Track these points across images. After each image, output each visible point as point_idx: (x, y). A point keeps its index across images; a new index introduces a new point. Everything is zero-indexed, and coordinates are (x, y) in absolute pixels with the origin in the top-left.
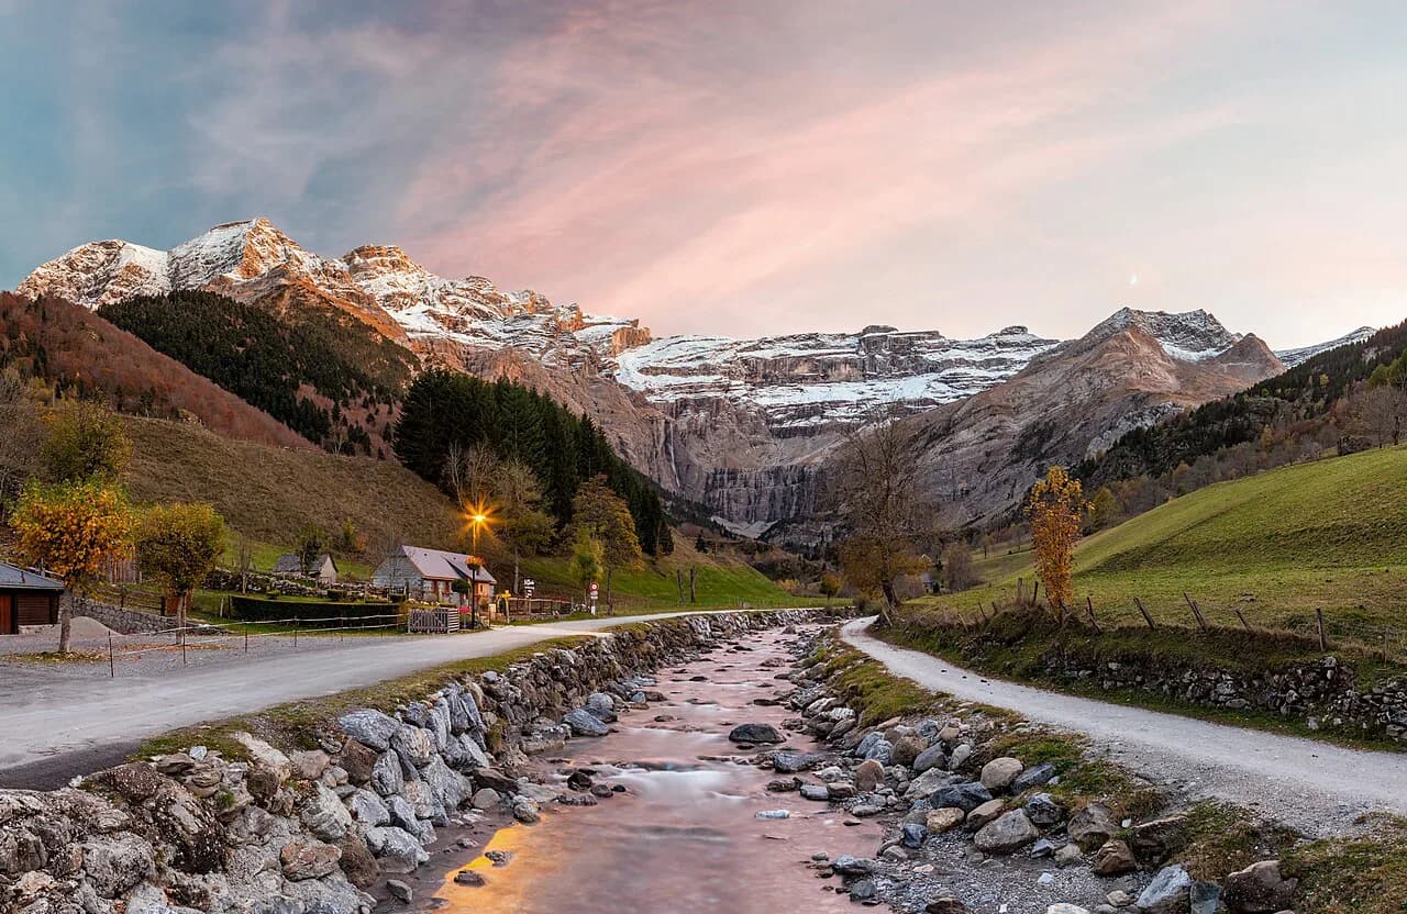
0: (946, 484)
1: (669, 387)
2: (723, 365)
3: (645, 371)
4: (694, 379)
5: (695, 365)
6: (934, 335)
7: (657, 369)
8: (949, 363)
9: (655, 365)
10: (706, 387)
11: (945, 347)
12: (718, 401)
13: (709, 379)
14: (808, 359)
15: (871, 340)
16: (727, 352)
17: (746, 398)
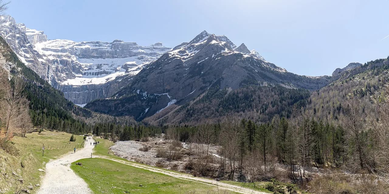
0: (160, 86)
1: (50, 55)
2: (69, 50)
3: (43, 49)
4: (60, 54)
5: (60, 49)
6: (135, 44)
7: (48, 49)
8: (139, 53)
9: (47, 47)
10: (63, 56)
11: (137, 48)
12: (67, 61)
13: (64, 54)
14: (96, 50)
15: (115, 45)
16: (71, 45)
17: (76, 61)
